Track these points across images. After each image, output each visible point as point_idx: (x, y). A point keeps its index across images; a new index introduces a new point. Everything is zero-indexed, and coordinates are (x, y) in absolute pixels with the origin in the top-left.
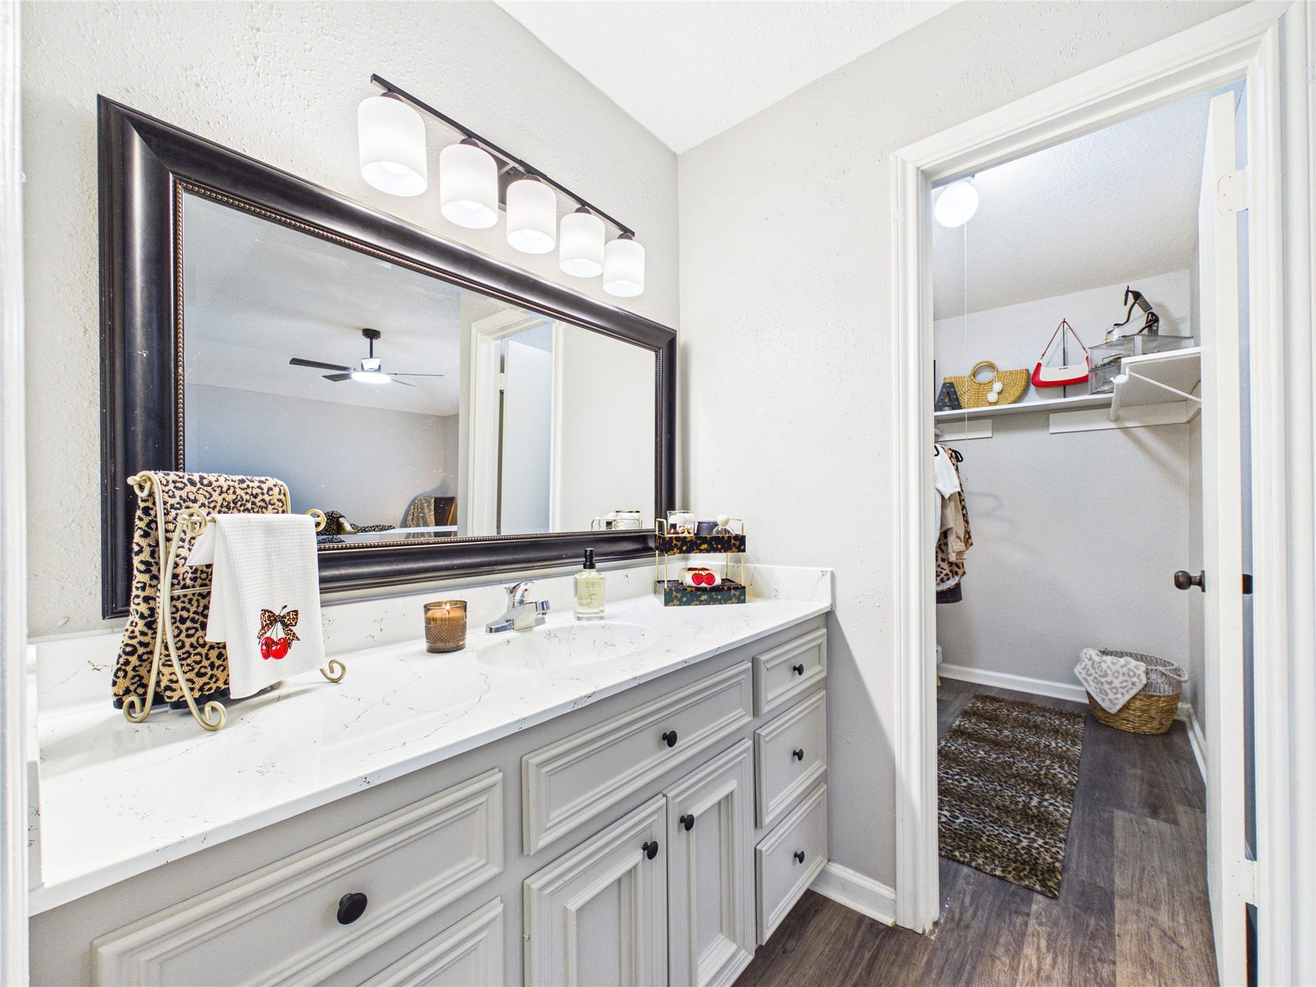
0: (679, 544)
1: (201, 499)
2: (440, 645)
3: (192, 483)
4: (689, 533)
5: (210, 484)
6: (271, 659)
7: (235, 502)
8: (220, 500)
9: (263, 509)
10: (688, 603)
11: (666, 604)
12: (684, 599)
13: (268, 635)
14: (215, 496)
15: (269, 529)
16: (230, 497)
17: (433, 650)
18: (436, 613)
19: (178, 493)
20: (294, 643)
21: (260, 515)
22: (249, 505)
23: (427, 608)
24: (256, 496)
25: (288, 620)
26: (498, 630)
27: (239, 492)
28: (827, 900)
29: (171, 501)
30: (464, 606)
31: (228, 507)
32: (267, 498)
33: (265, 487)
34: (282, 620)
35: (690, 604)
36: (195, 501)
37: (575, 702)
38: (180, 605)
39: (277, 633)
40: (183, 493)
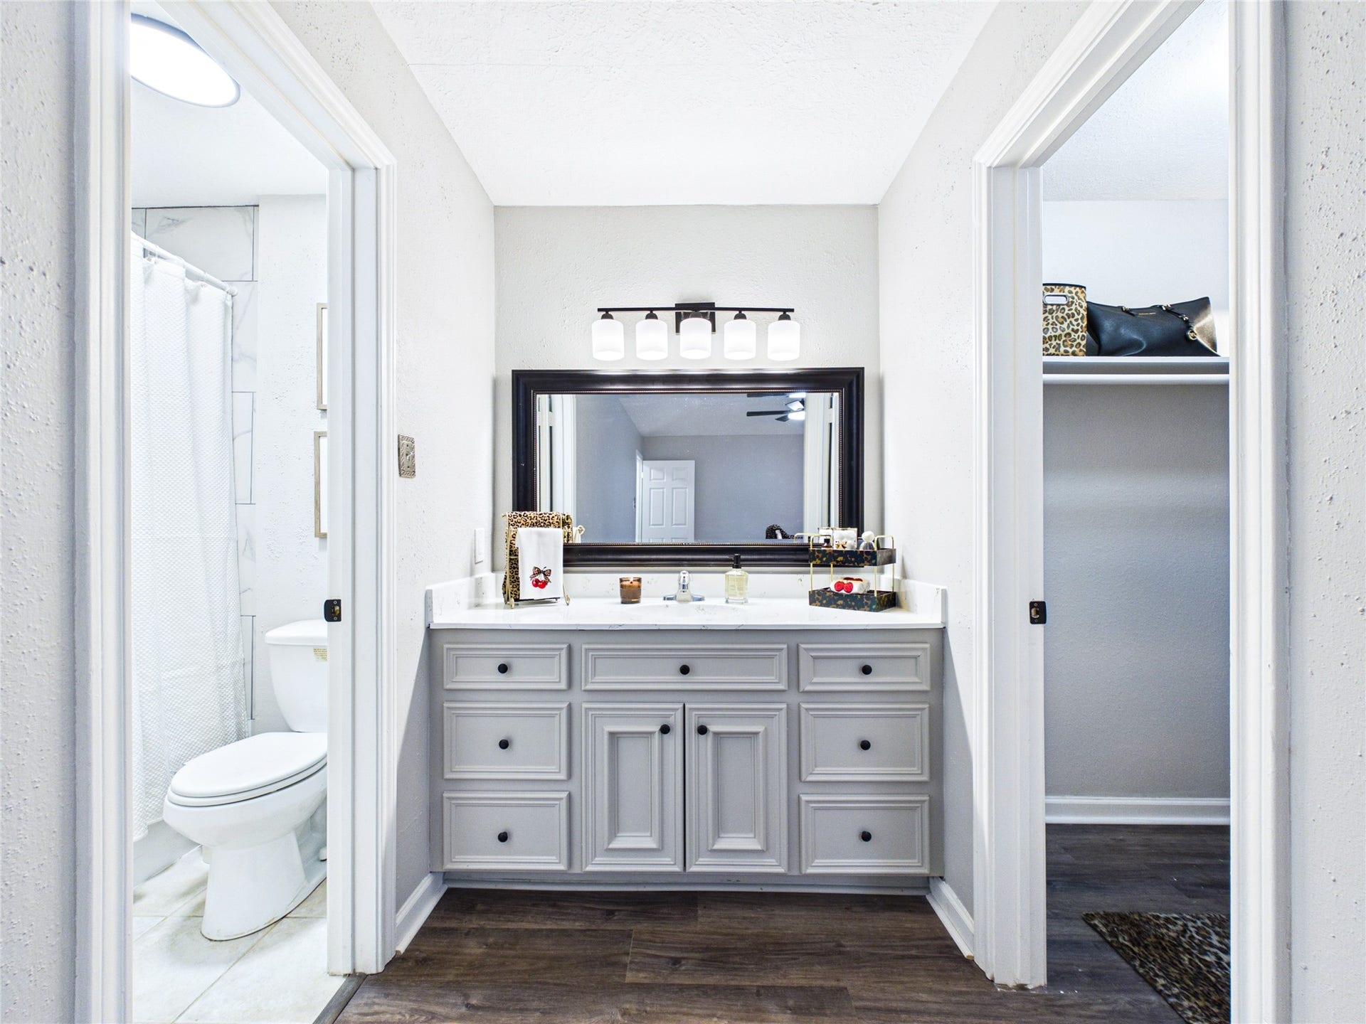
0: (820, 555)
1: (522, 522)
2: (628, 600)
3: (520, 516)
4: (844, 547)
5: (527, 516)
6: (538, 588)
7: (536, 523)
8: (530, 522)
9: (549, 525)
10: (827, 605)
11: (810, 604)
12: (824, 602)
13: (537, 577)
14: (528, 520)
15: (540, 535)
16: (534, 521)
17: (622, 603)
18: (624, 583)
19: (514, 520)
20: (549, 583)
21: (547, 528)
22: (542, 524)
23: (621, 580)
24: (546, 520)
25: (547, 573)
26: (668, 599)
27: (538, 518)
28: (933, 912)
29: (512, 523)
30: (639, 580)
31: (533, 525)
32: (551, 521)
33: (551, 516)
34: (544, 572)
35: (828, 606)
36: (520, 523)
37: (611, 626)
38: (513, 562)
39: (541, 578)
40: (516, 520)
